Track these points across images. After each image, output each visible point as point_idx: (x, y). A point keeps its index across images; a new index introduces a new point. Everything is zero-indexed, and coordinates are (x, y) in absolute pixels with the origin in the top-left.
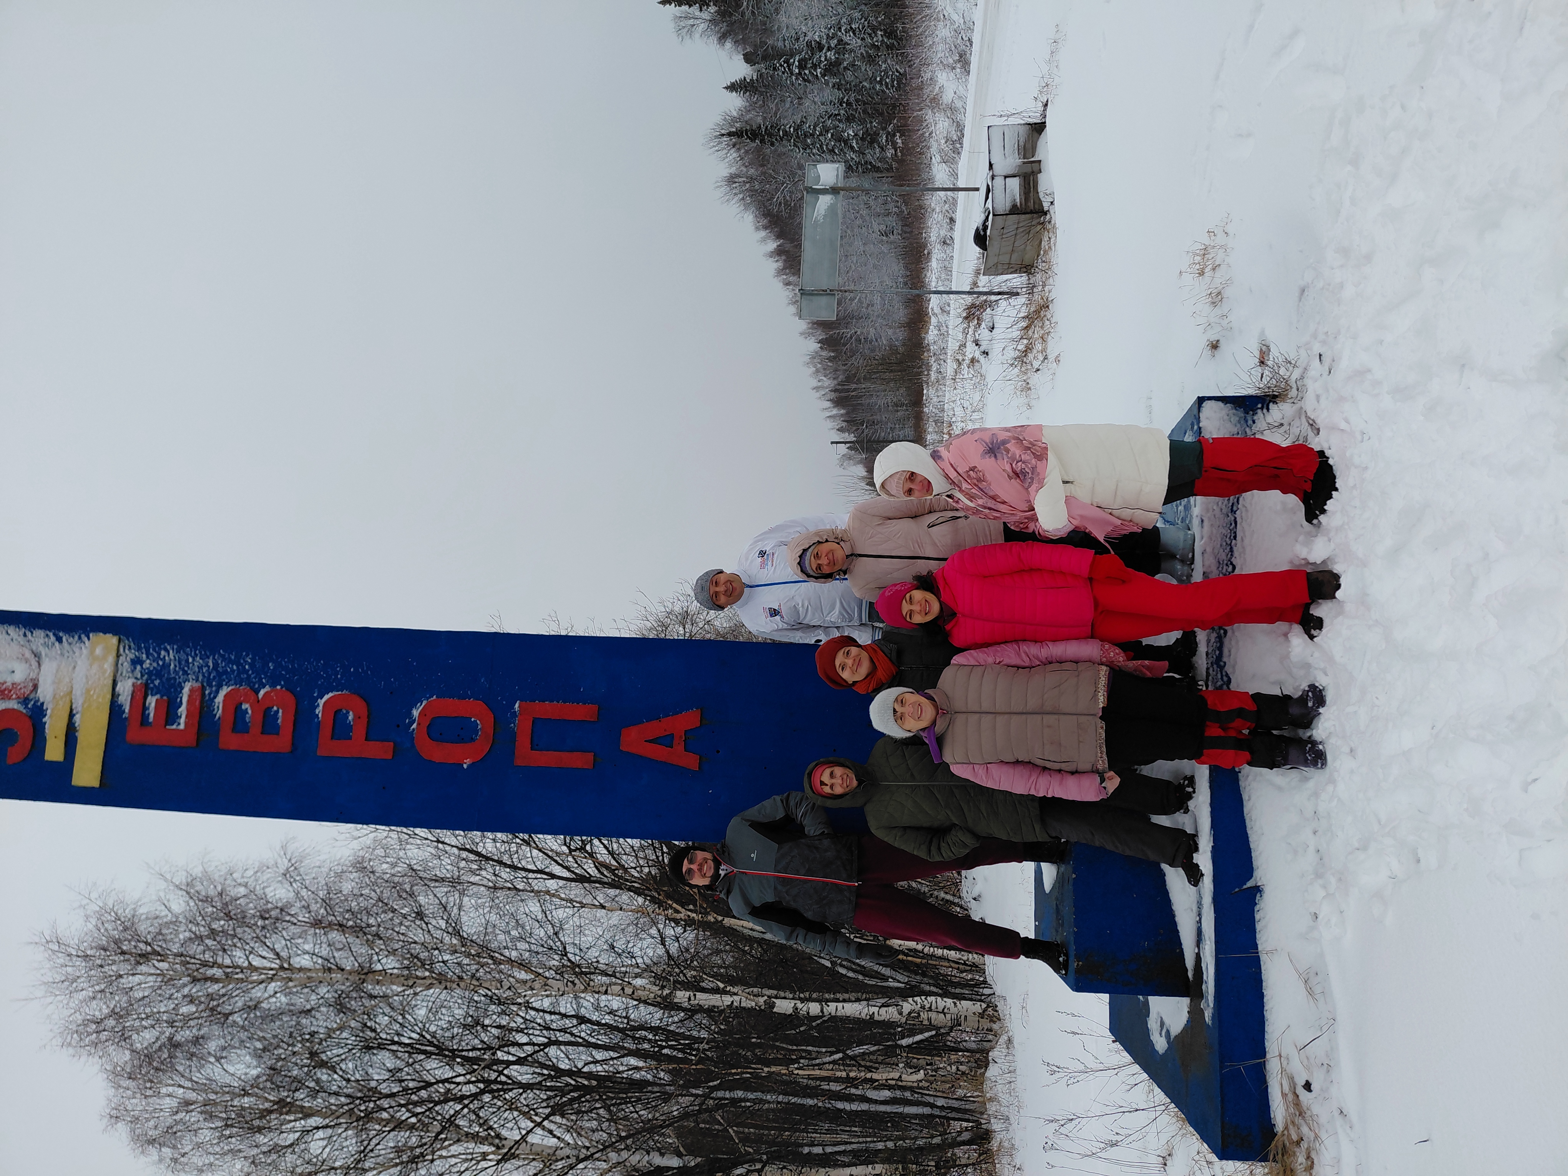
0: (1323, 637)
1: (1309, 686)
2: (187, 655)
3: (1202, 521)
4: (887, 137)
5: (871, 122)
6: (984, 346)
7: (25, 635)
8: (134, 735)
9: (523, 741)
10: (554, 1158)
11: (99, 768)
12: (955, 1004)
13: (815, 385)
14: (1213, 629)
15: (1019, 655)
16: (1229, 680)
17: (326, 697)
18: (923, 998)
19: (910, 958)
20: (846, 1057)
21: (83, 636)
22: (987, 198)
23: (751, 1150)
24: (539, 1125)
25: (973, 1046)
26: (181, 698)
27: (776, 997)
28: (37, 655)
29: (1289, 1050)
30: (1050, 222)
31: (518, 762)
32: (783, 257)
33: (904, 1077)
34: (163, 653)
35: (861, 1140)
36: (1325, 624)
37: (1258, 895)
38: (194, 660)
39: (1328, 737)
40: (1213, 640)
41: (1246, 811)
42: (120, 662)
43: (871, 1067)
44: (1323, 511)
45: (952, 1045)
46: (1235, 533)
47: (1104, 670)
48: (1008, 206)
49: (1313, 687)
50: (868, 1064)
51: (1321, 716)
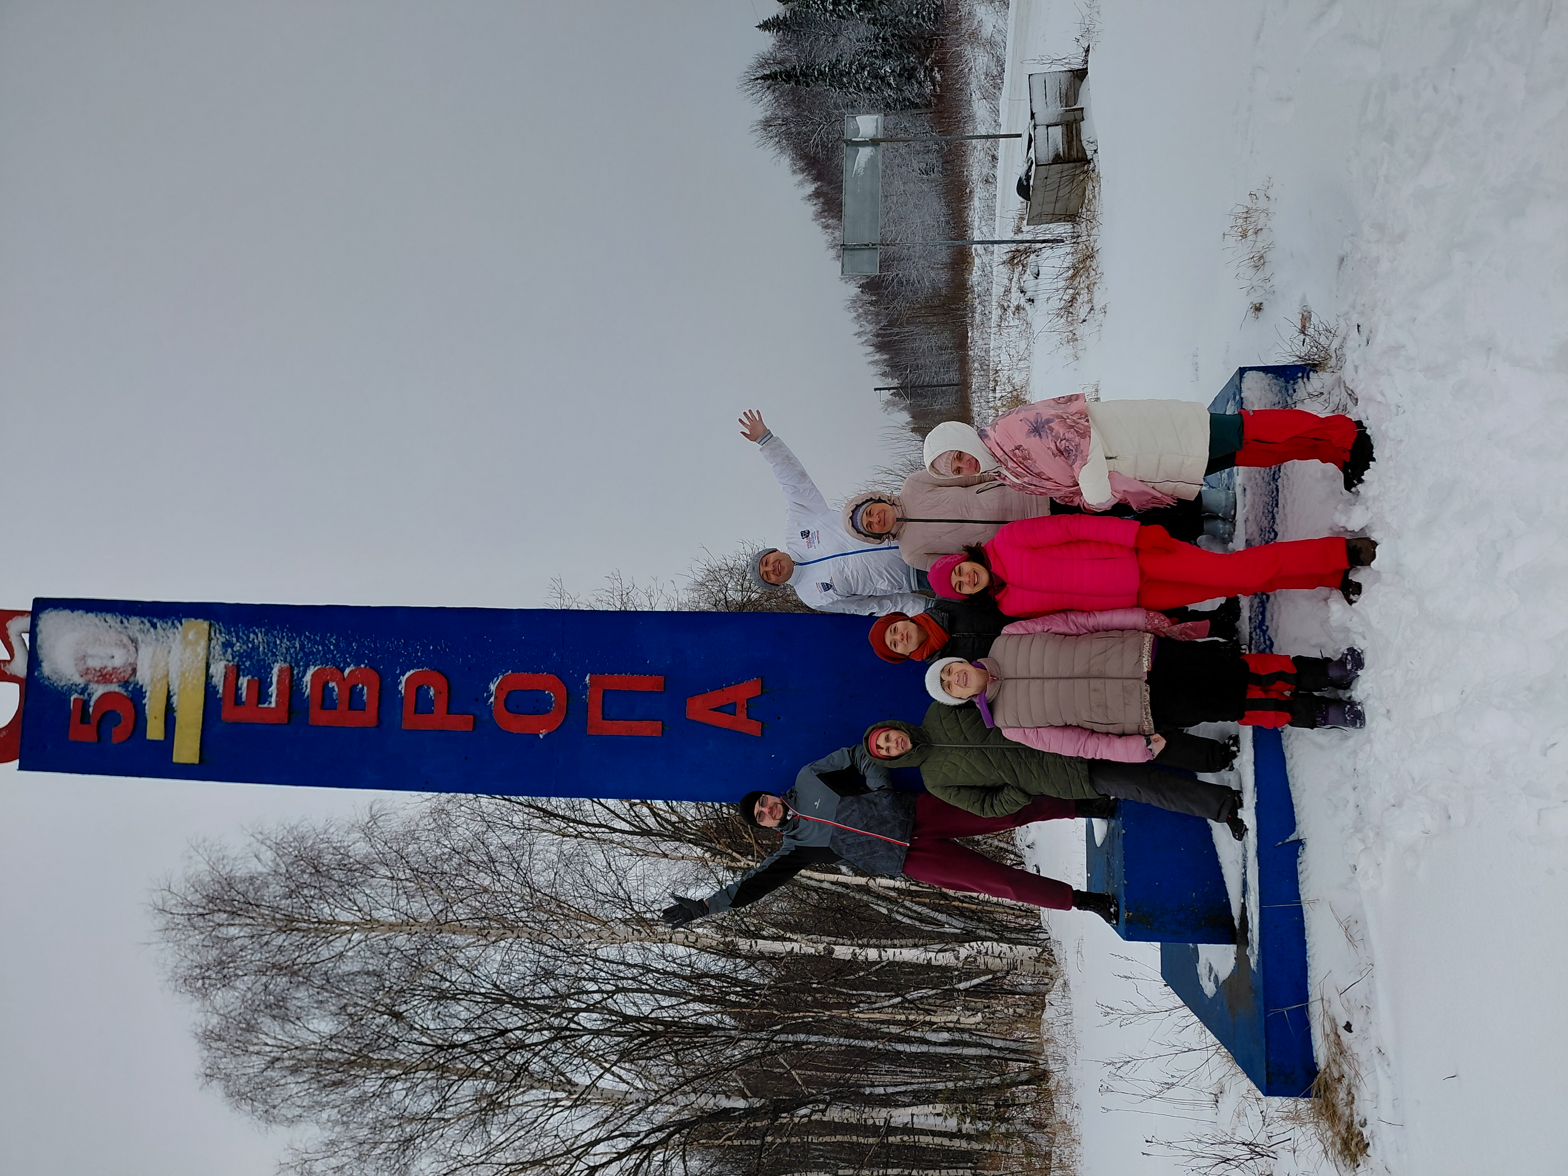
0: (1362, 601)
1: (1348, 649)
2: (275, 637)
3: (1245, 490)
4: (925, 72)
5: (908, 58)
6: (1029, 295)
7: (122, 622)
8: (229, 714)
9: (595, 712)
10: (624, 1102)
11: (197, 746)
12: (1011, 948)
13: (857, 330)
14: (1256, 594)
15: (1067, 624)
16: (1272, 644)
17: (408, 674)
18: (979, 943)
19: (965, 905)
20: (905, 1000)
21: (176, 622)
22: (1029, 147)
23: (814, 1092)
24: (607, 1070)
25: (1030, 989)
26: (271, 678)
27: (835, 944)
28: (134, 641)
29: (1331, 993)
30: (1093, 171)
31: (590, 732)
32: (821, 200)
33: (962, 1019)
34: (252, 636)
35: (920, 1080)
36: (1363, 589)
37: (1301, 848)
38: (281, 642)
39: (1367, 698)
40: (1256, 605)
41: (1288, 768)
42: (212, 646)
43: (928, 1010)
44: (1361, 481)
45: (1009, 988)
46: (1277, 500)
47: (1148, 639)
48: (1051, 155)
49: (1351, 650)
50: (927, 1007)
51: (1360, 678)
